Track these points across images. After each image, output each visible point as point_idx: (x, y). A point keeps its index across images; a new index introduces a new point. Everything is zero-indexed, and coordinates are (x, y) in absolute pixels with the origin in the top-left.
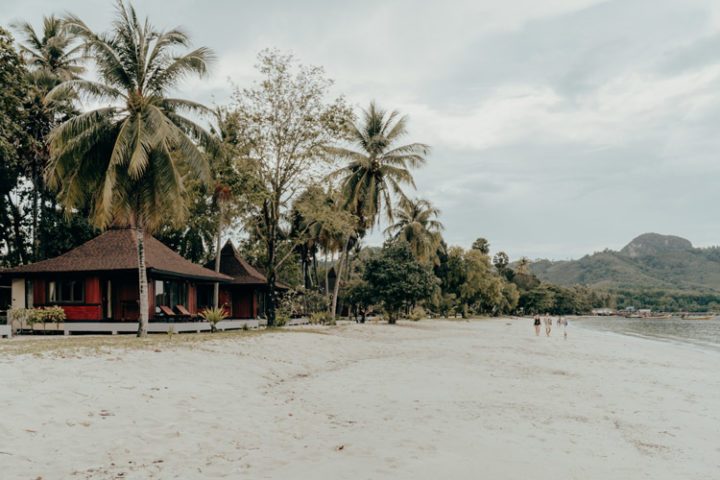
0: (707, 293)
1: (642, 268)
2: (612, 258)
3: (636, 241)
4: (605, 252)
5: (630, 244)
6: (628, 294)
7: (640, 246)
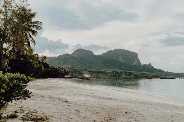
0: (99, 70)
1: (78, 61)
2: (69, 57)
3: (76, 51)
4: (66, 54)
5: (74, 52)
6: (74, 70)
7: (78, 53)
